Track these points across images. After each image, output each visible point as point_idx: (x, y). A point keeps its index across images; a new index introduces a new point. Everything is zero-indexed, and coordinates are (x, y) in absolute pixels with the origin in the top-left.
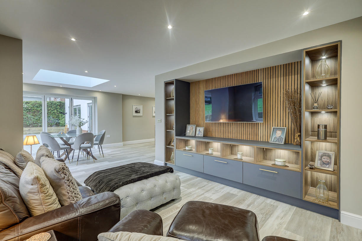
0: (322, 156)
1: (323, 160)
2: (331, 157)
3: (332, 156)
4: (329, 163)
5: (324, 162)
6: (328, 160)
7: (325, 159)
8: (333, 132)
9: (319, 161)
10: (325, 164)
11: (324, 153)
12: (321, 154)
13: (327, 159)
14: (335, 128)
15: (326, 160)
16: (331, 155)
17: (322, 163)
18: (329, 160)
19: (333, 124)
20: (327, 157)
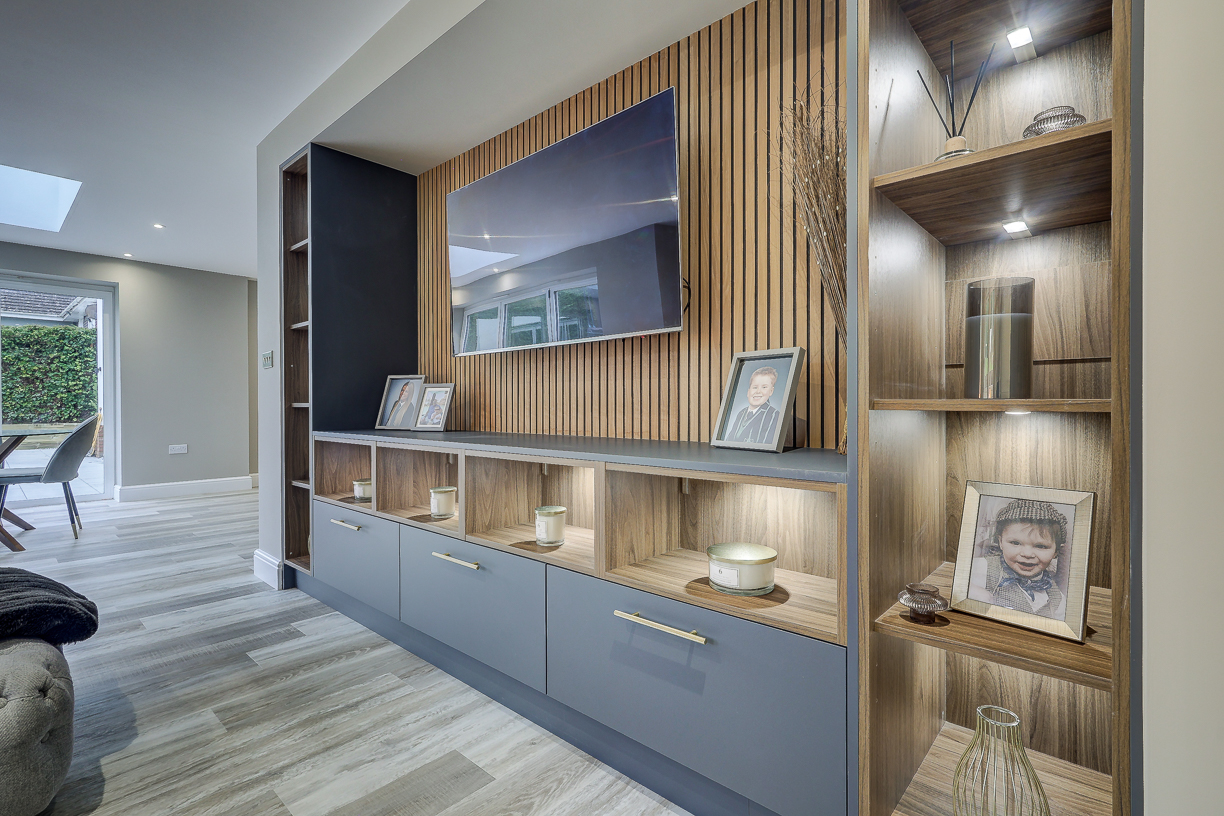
0: (1002, 525)
1: (1009, 550)
2: (1069, 527)
3: (1070, 519)
4: (1048, 579)
5: (1016, 567)
6: (1045, 555)
7: (1025, 544)
8: (1083, 361)
9: (983, 564)
10: (1020, 580)
11: (1021, 503)
12: (994, 509)
13: (1040, 546)
14: (1095, 331)
15: (1028, 551)
16: (1068, 513)
17: (1003, 574)
18: (1051, 552)
19: (1080, 309)
20: (1037, 532)
